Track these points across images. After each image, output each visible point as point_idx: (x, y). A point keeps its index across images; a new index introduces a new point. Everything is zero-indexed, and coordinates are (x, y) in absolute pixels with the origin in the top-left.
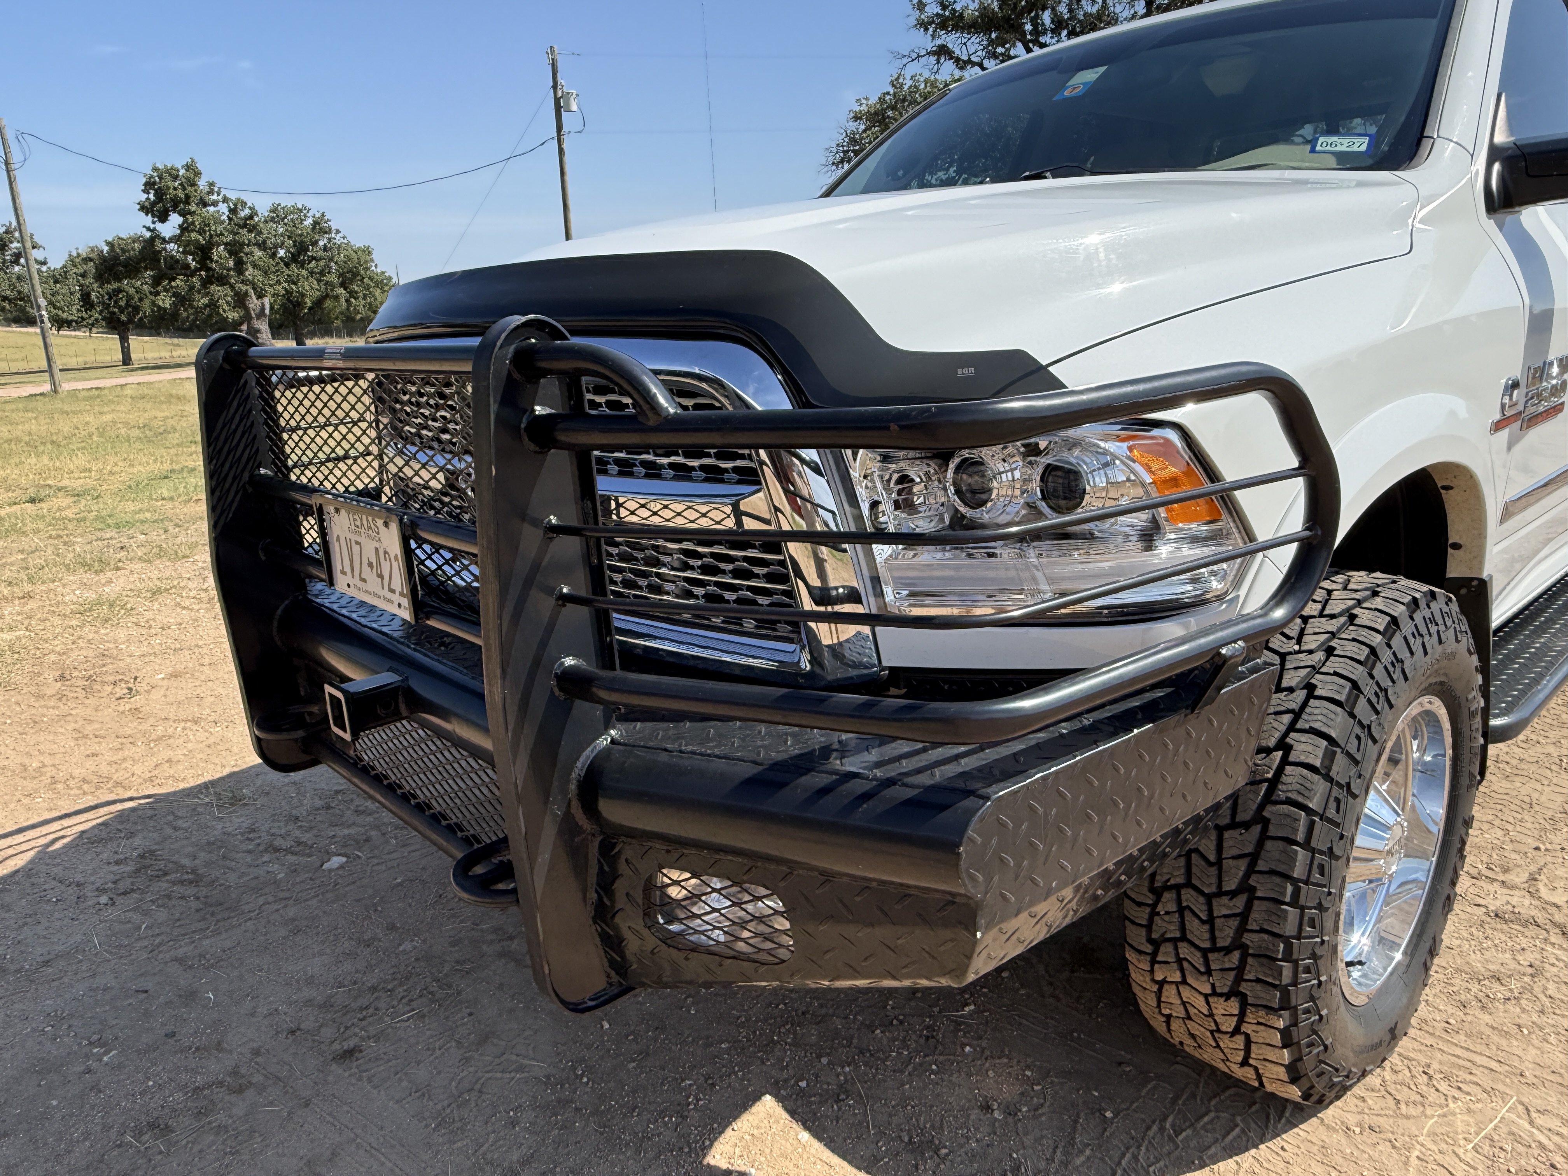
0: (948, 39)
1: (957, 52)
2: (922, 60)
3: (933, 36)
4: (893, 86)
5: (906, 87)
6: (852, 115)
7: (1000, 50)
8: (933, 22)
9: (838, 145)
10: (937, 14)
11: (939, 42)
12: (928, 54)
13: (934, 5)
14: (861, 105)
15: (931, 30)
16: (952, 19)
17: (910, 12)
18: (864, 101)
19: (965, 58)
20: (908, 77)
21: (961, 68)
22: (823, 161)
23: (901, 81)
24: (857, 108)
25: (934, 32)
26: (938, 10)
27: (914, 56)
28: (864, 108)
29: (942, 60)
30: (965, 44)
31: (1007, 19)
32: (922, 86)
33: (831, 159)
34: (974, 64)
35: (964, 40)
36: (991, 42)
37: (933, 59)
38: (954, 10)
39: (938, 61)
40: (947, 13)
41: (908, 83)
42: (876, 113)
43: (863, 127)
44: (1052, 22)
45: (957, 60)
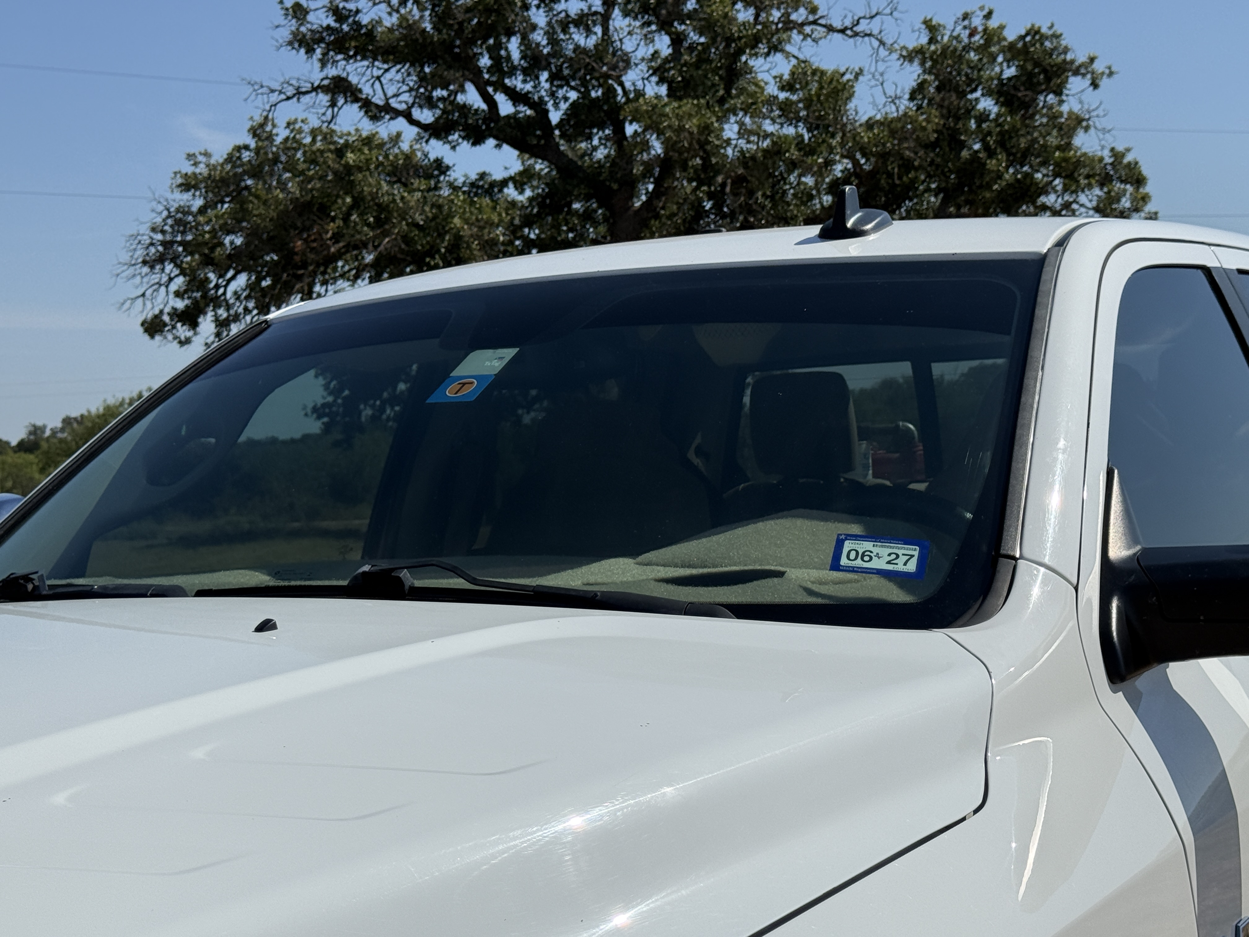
0: (349, 68)
1: (367, 90)
2: (306, 99)
3: (323, 63)
4: (255, 135)
5: (279, 140)
6: (179, 181)
7: (439, 93)
8: (321, 40)
9: (153, 230)
10: (328, 27)
11: (332, 72)
12: (315, 89)
13: (322, 14)
14: (196, 164)
15: (319, 51)
16: (353, 38)
17: (281, 20)
18: (201, 158)
19: (381, 103)
20: (281, 122)
21: (375, 118)
22: (125, 257)
23: (268, 128)
24: (188, 168)
25: (324, 54)
26: (331, 21)
27: (290, 91)
28: (202, 169)
29: (341, 101)
30: (378, 78)
31: (448, 46)
32: (308, 140)
33: (140, 253)
34: (397, 113)
35: (376, 73)
36: (422, 79)
37: (324, 99)
38: (358, 24)
39: (333, 104)
40: (345, 28)
41: (282, 134)
42: (224, 182)
43: (198, 203)
44: (524, 57)
45: (367, 105)
